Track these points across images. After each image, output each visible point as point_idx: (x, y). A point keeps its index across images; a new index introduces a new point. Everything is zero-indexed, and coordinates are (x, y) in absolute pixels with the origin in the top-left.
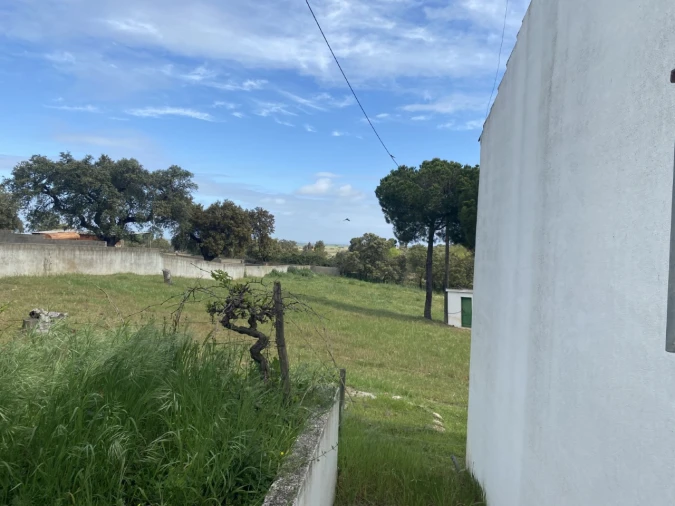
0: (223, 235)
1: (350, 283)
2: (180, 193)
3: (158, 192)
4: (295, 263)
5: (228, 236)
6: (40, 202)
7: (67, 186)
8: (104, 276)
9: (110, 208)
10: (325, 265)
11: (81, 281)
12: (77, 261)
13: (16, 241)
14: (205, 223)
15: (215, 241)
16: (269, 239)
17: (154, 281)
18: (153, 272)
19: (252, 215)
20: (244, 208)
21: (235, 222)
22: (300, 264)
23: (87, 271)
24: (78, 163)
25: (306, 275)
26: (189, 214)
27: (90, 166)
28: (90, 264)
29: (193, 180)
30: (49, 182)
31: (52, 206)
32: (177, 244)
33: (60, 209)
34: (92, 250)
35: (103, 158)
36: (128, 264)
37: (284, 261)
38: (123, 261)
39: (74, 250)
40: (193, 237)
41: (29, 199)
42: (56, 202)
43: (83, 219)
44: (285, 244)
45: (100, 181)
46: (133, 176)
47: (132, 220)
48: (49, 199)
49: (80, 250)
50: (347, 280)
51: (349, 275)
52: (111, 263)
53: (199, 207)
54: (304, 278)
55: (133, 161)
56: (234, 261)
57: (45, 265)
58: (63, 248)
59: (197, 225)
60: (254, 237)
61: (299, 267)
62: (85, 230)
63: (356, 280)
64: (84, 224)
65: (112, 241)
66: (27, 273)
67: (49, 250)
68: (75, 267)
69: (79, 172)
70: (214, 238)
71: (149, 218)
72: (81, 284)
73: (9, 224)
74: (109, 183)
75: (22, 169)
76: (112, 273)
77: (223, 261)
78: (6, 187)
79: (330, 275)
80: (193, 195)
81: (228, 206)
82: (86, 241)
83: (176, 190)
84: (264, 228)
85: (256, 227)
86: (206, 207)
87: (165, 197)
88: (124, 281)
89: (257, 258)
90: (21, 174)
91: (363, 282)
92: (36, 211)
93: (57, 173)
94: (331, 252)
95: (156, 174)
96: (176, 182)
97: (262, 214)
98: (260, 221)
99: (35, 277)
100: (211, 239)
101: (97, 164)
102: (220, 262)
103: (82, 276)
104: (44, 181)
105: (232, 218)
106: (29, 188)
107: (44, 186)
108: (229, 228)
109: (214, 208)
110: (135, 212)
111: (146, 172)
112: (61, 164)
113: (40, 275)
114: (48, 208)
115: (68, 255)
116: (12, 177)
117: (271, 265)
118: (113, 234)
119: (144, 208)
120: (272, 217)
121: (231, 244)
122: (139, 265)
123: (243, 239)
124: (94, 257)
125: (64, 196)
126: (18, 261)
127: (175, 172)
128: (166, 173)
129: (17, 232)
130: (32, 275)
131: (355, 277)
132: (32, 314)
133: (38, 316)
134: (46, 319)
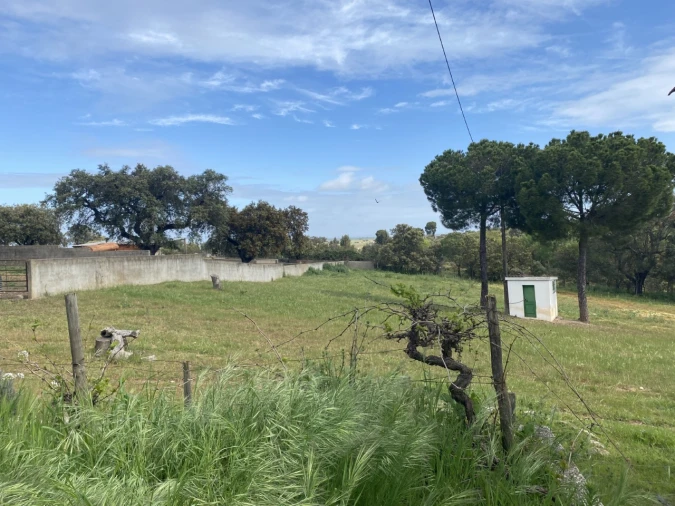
0: (260, 236)
1: (386, 276)
2: (215, 198)
3: (193, 197)
4: (328, 259)
5: (264, 236)
6: (82, 215)
7: (107, 198)
8: (154, 286)
9: (150, 216)
10: (358, 260)
11: (134, 293)
12: (126, 272)
13: (64, 256)
14: (242, 225)
15: (253, 242)
16: (307, 239)
17: (203, 287)
18: (198, 278)
19: (286, 214)
20: (277, 208)
21: (272, 222)
22: (334, 260)
23: (136, 282)
24: (116, 175)
25: (342, 271)
26: (226, 217)
27: (128, 177)
28: (139, 274)
29: (227, 183)
30: (88, 195)
31: (93, 218)
32: (212, 247)
33: (101, 222)
34: (139, 260)
35: (140, 167)
36: (174, 272)
37: (317, 258)
38: (169, 268)
39: (122, 261)
40: (229, 239)
41: (71, 214)
42: (97, 214)
43: (123, 230)
44: (316, 240)
45: (140, 190)
46: (170, 183)
47: (171, 227)
48: (89, 212)
49: (128, 260)
50: (383, 274)
51: (384, 268)
52: (158, 272)
53: (233, 210)
54: (340, 274)
55: (168, 168)
56: (269, 261)
57: (97, 278)
58: (112, 260)
59: (233, 228)
60: (289, 235)
61: (334, 263)
62: (126, 240)
63: (391, 273)
64: (124, 234)
65: (154, 249)
66: (80, 288)
67: (99, 263)
68: (124, 279)
69: (117, 183)
70: (251, 239)
71: (187, 224)
72: (135, 295)
73: (53, 240)
74: (147, 192)
75: (63, 184)
76: (159, 282)
77: (258, 262)
78: (49, 203)
79: (365, 269)
80: (227, 197)
81: (262, 207)
82: (130, 251)
83: (211, 194)
84: (299, 226)
85: (290, 226)
86: (240, 209)
87: (201, 202)
88: (174, 290)
89: (293, 258)
90: (62, 189)
91: (399, 275)
92: (79, 224)
93: (97, 185)
94: (359, 246)
95: (191, 179)
96: (211, 186)
97: (296, 212)
98: (294, 219)
99: (88, 291)
100: (248, 241)
101: (133, 173)
102: (255, 263)
103: (132, 286)
104: (84, 195)
105: (268, 218)
106: (70, 202)
107: (84, 200)
108: (265, 229)
109: (249, 210)
110: (172, 219)
111: (182, 179)
112: (99, 176)
113: (93, 288)
114: (89, 221)
115: (117, 266)
116: (54, 193)
117: (304, 263)
118: (153, 242)
119: (182, 214)
120: (305, 214)
121: (267, 245)
122: (184, 272)
123: (280, 239)
124: (142, 267)
125: (103, 208)
126: (72, 276)
127: (210, 176)
128: (201, 178)
129: (61, 246)
130: (85, 289)
131: (391, 269)
132: (104, 333)
133: (110, 336)
134: (119, 338)
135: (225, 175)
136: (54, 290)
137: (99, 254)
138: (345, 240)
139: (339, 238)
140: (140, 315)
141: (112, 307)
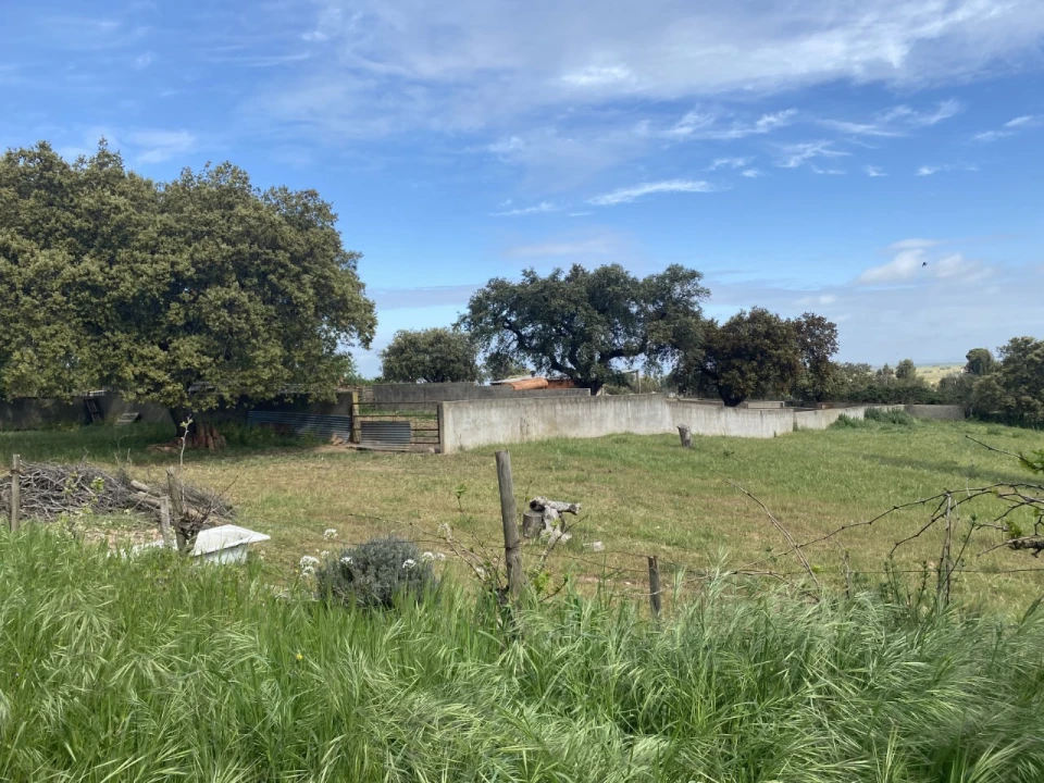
0: (755, 364)
1: (990, 433)
2: (685, 309)
3: (651, 308)
4: (875, 401)
5: (761, 364)
6: (502, 341)
7: (532, 317)
8: (595, 440)
9: (588, 338)
10: (932, 403)
11: (571, 449)
12: (558, 419)
13: (480, 397)
14: (724, 348)
15: (743, 374)
16: (835, 367)
17: (666, 444)
18: (658, 430)
19: (798, 326)
20: (783, 318)
21: (773, 341)
22: (885, 403)
23: (573, 434)
24: (545, 282)
25: (901, 422)
26: (700, 336)
27: (560, 284)
28: (575, 423)
29: (702, 283)
30: (510, 313)
31: (515, 345)
32: (678, 382)
33: (526, 349)
34: (577, 402)
35: (576, 269)
36: (624, 420)
37: (854, 399)
38: (617, 415)
39: (554, 404)
40: (704, 370)
41: (489, 339)
42: (521, 339)
43: (553, 359)
44: (850, 369)
45: (575, 302)
46: (618, 289)
47: (619, 353)
48: (511, 337)
49: (561, 403)
50: (983, 428)
51: (983, 416)
52: (601, 420)
53: (711, 324)
55: (616, 266)
56: (768, 404)
57: (521, 427)
58: (541, 402)
59: (710, 351)
60: (804, 361)
61: (885, 409)
62: (557, 374)
63: (1001, 427)
64: (555, 366)
65: (595, 386)
66: (502, 441)
67: (525, 406)
68: (556, 429)
69: (546, 293)
70: (739, 369)
71: (642, 349)
72: (572, 453)
73: (466, 374)
74: (586, 304)
75: (479, 299)
76: (603, 433)
77: (751, 405)
78: (463, 326)
79: (946, 420)
80: (701, 305)
81: (758, 317)
82: (563, 390)
83: (678, 301)
84: (821, 346)
85: (805, 346)
86: (722, 322)
87: (661, 315)
88: (625, 446)
89: (810, 399)
90: (478, 306)
91: (1017, 430)
92: (498, 353)
93: (519, 298)
94: (932, 378)
95: (648, 281)
96: (677, 290)
97: (815, 323)
98: (812, 335)
99: (511, 445)
100: (735, 373)
101: (568, 279)
102: (746, 407)
103: (567, 439)
104: (505, 313)
105: (767, 335)
106: (487, 324)
107: (505, 319)
108: (763, 353)
109: (736, 324)
110: (620, 342)
111: (634, 282)
112: (523, 286)
113: (517, 441)
114: (511, 349)
115: (548, 411)
116: (467, 312)
117: (831, 407)
118: (594, 376)
119: (635, 334)
120: (831, 326)
121: (766, 378)
122: (638, 420)
123: (789, 369)
124: (580, 412)
125: (528, 330)
126: (491, 425)
127: (676, 275)
128: (662, 278)
129: (476, 382)
130: (508, 442)
131: (998, 420)
132: (533, 505)
133: (542, 509)
134: (554, 513)
135: (699, 270)
136: (470, 443)
137: (524, 393)
138: (905, 369)
139: (894, 365)
140: (579, 481)
141: (542, 468)
